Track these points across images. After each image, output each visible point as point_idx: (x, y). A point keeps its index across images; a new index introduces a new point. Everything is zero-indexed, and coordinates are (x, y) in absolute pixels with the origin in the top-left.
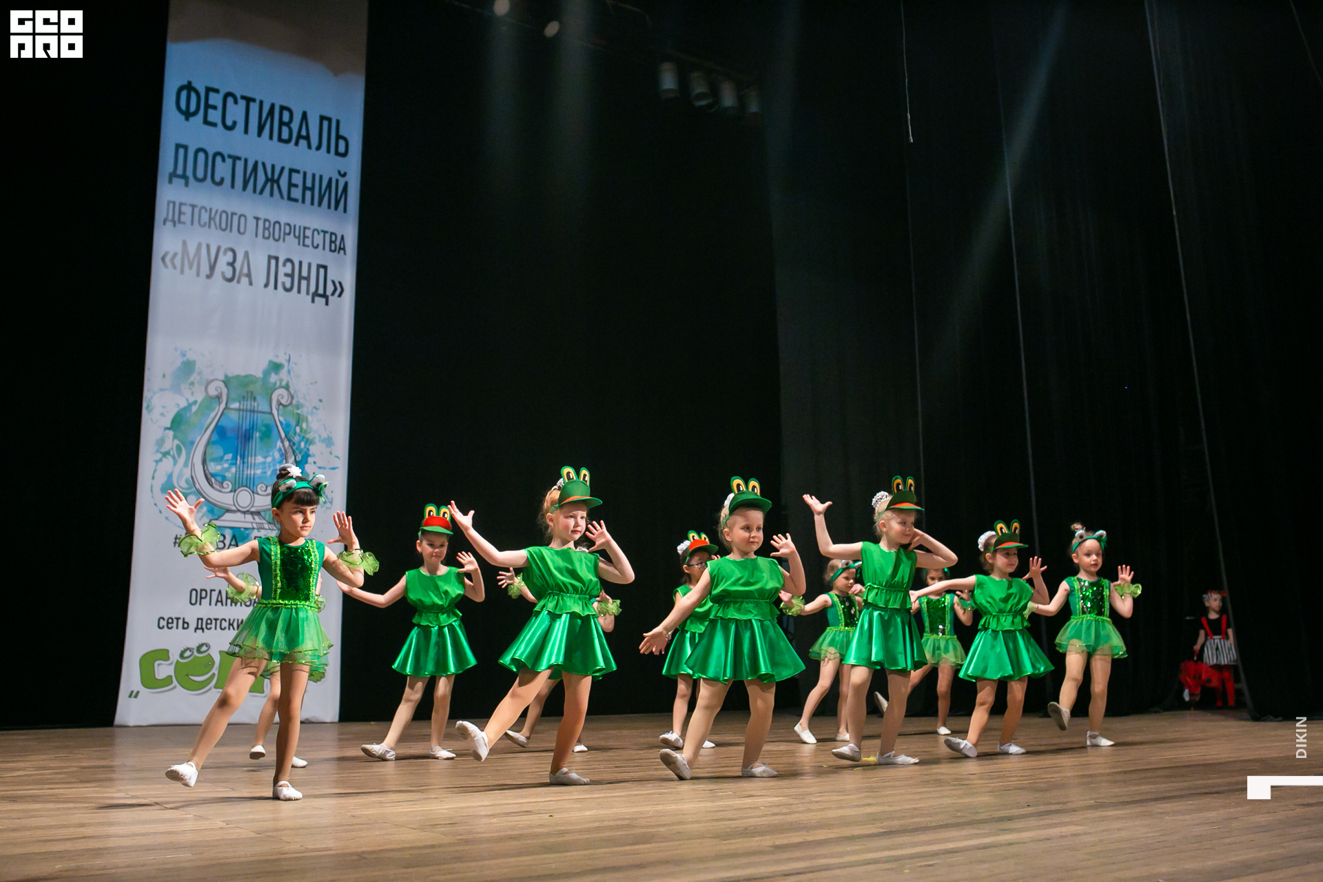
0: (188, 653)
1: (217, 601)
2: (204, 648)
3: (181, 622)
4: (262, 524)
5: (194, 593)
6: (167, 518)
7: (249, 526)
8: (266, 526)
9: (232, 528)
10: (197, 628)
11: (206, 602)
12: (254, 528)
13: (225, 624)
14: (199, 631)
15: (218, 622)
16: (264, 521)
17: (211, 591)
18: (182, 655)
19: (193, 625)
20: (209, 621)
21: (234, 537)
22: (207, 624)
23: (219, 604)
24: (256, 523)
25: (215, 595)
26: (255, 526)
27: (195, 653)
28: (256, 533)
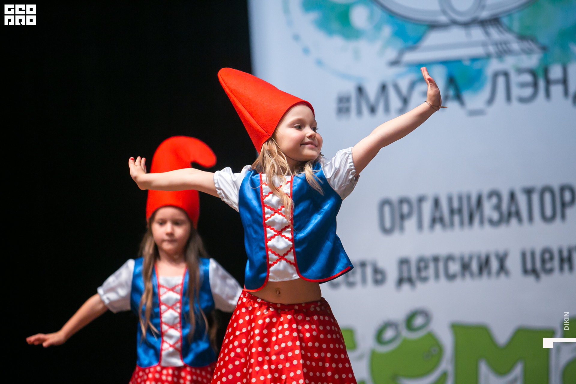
0: (389, 334)
1: (434, 221)
2: (419, 321)
3: (369, 271)
4: (506, 43)
5: (387, 209)
6: (319, 63)
7: (479, 51)
8: (515, 46)
9: (445, 63)
10: (400, 281)
11: (411, 224)
12: (488, 56)
13: (455, 267)
14: (406, 287)
15: (441, 265)
16: (508, 37)
17: (421, 200)
18: (379, 337)
19: (392, 275)
20: (422, 265)
21: (451, 81)
22: (419, 270)
23: (438, 227)
24: (496, 44)
25: (427, 208)
26: (492, 49)
27: (405, 334)
28: (494, 66)
